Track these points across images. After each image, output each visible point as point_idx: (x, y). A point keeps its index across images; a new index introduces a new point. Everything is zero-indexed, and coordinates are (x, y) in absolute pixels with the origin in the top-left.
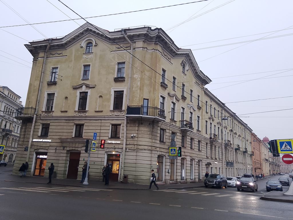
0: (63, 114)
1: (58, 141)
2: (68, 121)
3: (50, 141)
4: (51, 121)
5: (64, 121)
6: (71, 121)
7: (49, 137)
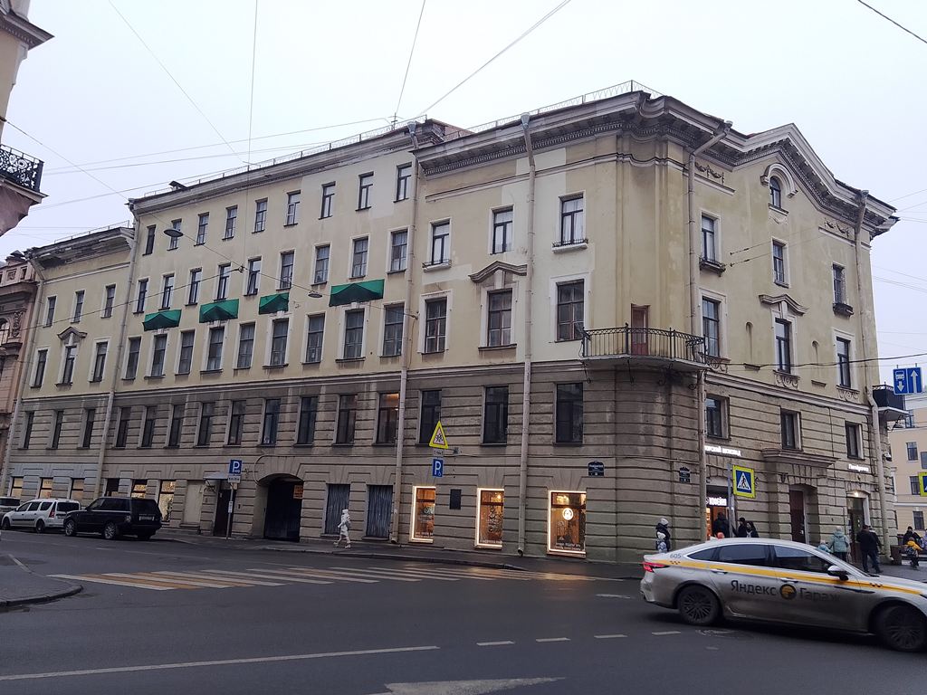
0: (750, 375)
1: (754, 455)
2: (766, 399)
3: (737, 453)
4: (732, 392)
5: (759, 397)
6: (774, 401)
7: (734, 441)
